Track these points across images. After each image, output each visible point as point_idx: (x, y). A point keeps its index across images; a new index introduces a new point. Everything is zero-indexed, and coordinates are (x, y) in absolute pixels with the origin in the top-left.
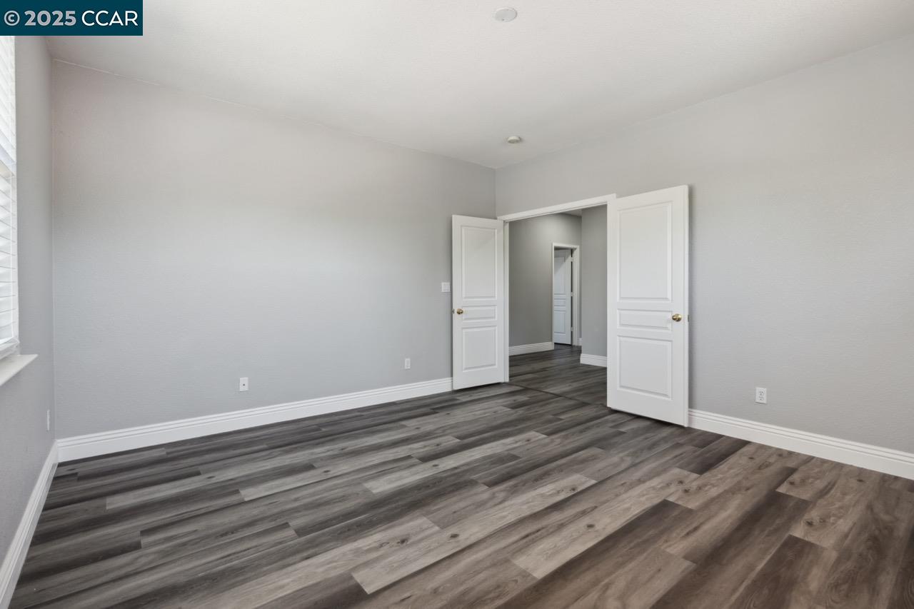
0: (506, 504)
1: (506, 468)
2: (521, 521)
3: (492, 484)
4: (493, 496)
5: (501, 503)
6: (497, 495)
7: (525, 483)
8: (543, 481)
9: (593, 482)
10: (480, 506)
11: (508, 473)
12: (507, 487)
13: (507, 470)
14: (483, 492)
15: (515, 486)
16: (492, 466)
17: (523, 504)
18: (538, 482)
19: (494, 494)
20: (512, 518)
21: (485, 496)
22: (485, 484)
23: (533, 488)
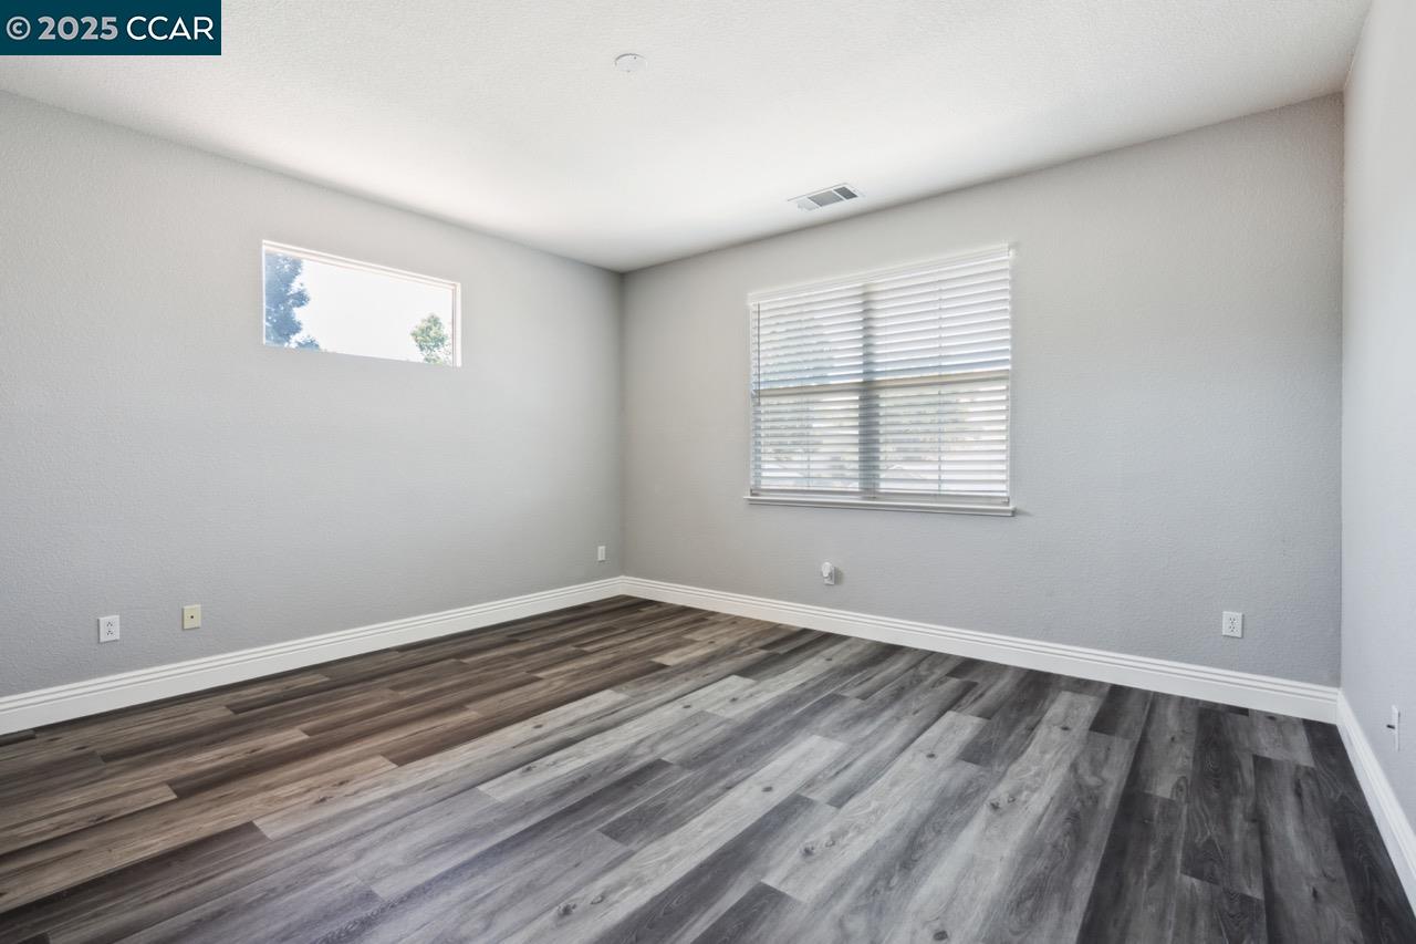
0: (633, 741)
1: (634, 800)
2: (617, 724)
3: (657, 766)
4: (652, 748)
5: (641, 741)
6: (647, 750)
7: (604, 773)
8: (571, 780)
9: (482, 788)
10: (667, 734)
11: (630, 789)
12: (634, 762)
13: (632, 795)
14: (667, 752)
15: (620, 766)
16: (659, 802)
17: (612, 743)
18: (580, 776)
19: (652, 751)
20: (627, 726)
21: (663, 747)
22: (665, 764)
23: (593, 766)
